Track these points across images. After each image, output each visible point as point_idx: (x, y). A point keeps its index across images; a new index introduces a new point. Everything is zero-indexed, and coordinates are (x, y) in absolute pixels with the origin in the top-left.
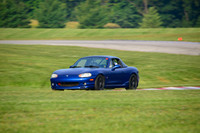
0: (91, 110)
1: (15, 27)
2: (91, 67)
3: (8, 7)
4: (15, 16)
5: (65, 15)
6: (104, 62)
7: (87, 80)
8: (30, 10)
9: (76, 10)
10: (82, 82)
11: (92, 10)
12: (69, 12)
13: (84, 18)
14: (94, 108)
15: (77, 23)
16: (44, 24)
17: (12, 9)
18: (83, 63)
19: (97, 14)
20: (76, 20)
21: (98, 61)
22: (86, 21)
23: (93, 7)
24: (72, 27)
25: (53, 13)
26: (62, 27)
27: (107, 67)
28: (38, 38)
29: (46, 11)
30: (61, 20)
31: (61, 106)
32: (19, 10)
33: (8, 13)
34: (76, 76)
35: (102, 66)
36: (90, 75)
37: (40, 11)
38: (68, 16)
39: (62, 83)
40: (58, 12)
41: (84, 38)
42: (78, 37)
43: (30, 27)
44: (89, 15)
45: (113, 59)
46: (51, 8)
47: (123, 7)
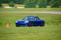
1: (32, 7)
3: (30, 2)
4: (31, 4)
5: (47, 4)
8: (36, 3)
9: (50, 2)
11: (55, 2)
13: (52, 5)
14: (55, 32)
15: (50, 6)
16: (40, 7)
17: (31, 2)
19: (57, 3)
20: (50, 5)
22: (53, 5)
23: (55, 1)
25: (43, 3)
26: (46, 7)
28: (38, 11)
29: (41, 3)
30: (45, 5)
32: (33, 2)
33: (30, 4)
36: (28, 22)
37: (39, 3)
38: (48, 4)
40: (45, 3)
41: (52, 11)
42: (51, 10)
43: (36, 8)
44: (54, 4)
45: (36, 17)
46: (42, 2)
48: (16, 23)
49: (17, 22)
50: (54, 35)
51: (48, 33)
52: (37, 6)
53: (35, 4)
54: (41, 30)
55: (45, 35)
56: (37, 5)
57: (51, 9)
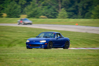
0: (33, 59)
2: (46, 37)
5: (20, 12)
9: (26, 9)
10: (41, 45)
11: (33, 9)
12: (22, 10)
14: (35, 58)
15: (26, 16)
16: (10, 16)
18: (42, 35)
19: (36, 11)
20: (25, 14)
21: (50, 34)
22: (31, 15)
24: (23, 17)
25: (14, 10)
26: (19, 17)
29: (10, 9)
30: (18, 14)
31: (18, 57)
37: (8, 9)
38: (22, 12)
40: (17, 10)
43: (2, 17)
44: (32, 12)
46: (13, 8)
47: (49, 8)
50: (32, 63)
51: (23, 60)
52: (5, 15)
53: (2, 11)
54: (12, 54)
55: (18, 62)
56: (4, 13)
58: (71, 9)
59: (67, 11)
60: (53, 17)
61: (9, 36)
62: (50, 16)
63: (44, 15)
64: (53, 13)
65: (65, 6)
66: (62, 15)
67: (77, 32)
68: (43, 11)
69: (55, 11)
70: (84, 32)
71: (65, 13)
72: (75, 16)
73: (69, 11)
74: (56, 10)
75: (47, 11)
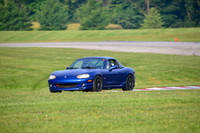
2: (88, 68)
3: (10, 10)
5: (67, 17)
6: (101, 63)
7: (86, 81)
9: (78, 12)
10: (81, 83)
11: (93, 11)
12: (72, 14)
13: (85, 20)
14: (61, 111)
15: (79, 25)
17: (13, 12)
18: (79, 64)
19: (99, 15)
21: (95, 62)
24: (73, 29)
25: (55, 15)
26: (64, 29)
27: (104, 67)
29: (47, 13)
33: (9, 16)
34: (75, 77)
35: (100, 67)
36: (88, 76)
37: (42, 13)
38: (71, 18)
39: (60, 84)
40: (59, 14)
44: (91, 17)
46: (52, 10)
47: (125, 8)
48: (50, 82)
49: (52, 77)
52: (36, 25)
56: (35, 21)
57: (80, 35)
58: (171, 8)
59: (162, 13)
60: (134, 26)
61: (37, 67)
62: (128, 23)
63: (116, 23)
64: (134, 17)
65: (157, 3)
66: (152, 21)
67: (175, 55)
68: (115, 15)
69: (138, 14)
70: (190, 53)
71: (158, 17)
72: (179, 22)
73: (167, 13)
74: (141, 11)
75: (122, 13)
